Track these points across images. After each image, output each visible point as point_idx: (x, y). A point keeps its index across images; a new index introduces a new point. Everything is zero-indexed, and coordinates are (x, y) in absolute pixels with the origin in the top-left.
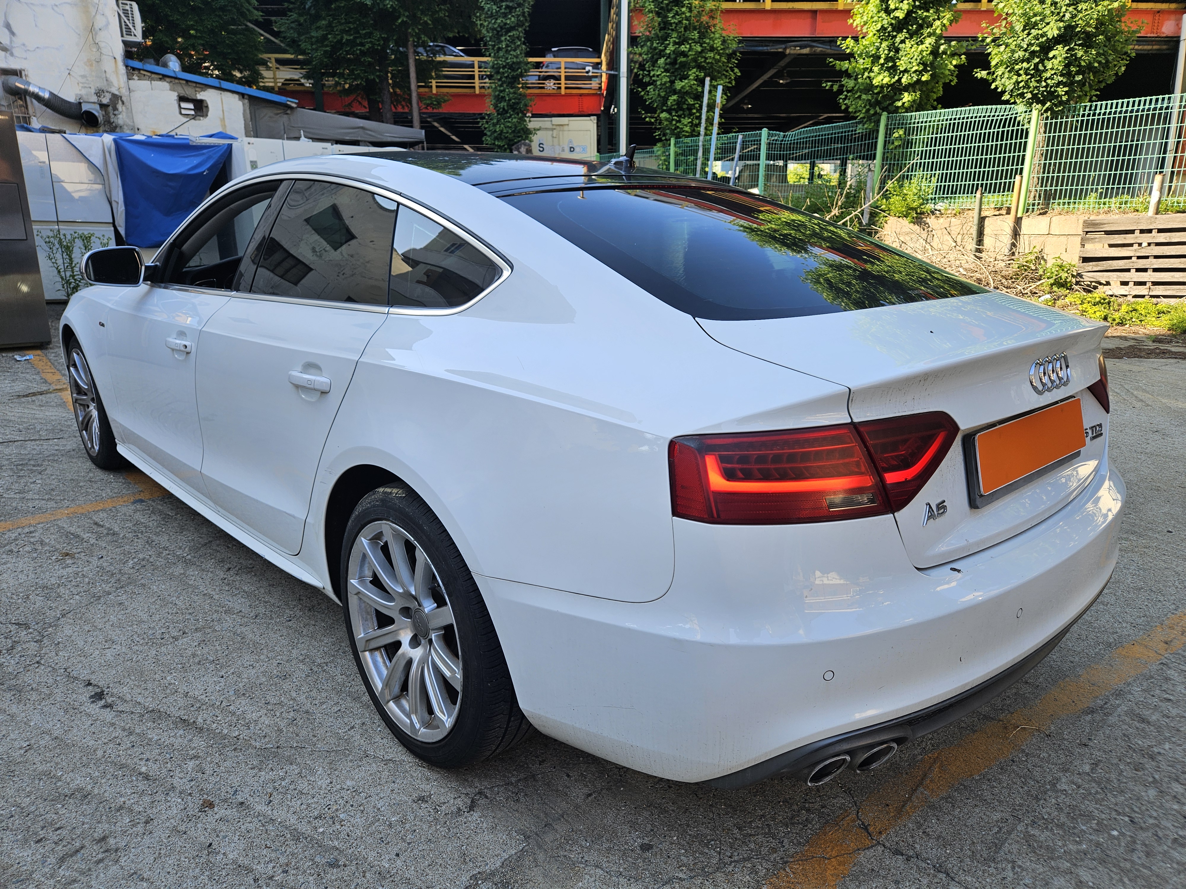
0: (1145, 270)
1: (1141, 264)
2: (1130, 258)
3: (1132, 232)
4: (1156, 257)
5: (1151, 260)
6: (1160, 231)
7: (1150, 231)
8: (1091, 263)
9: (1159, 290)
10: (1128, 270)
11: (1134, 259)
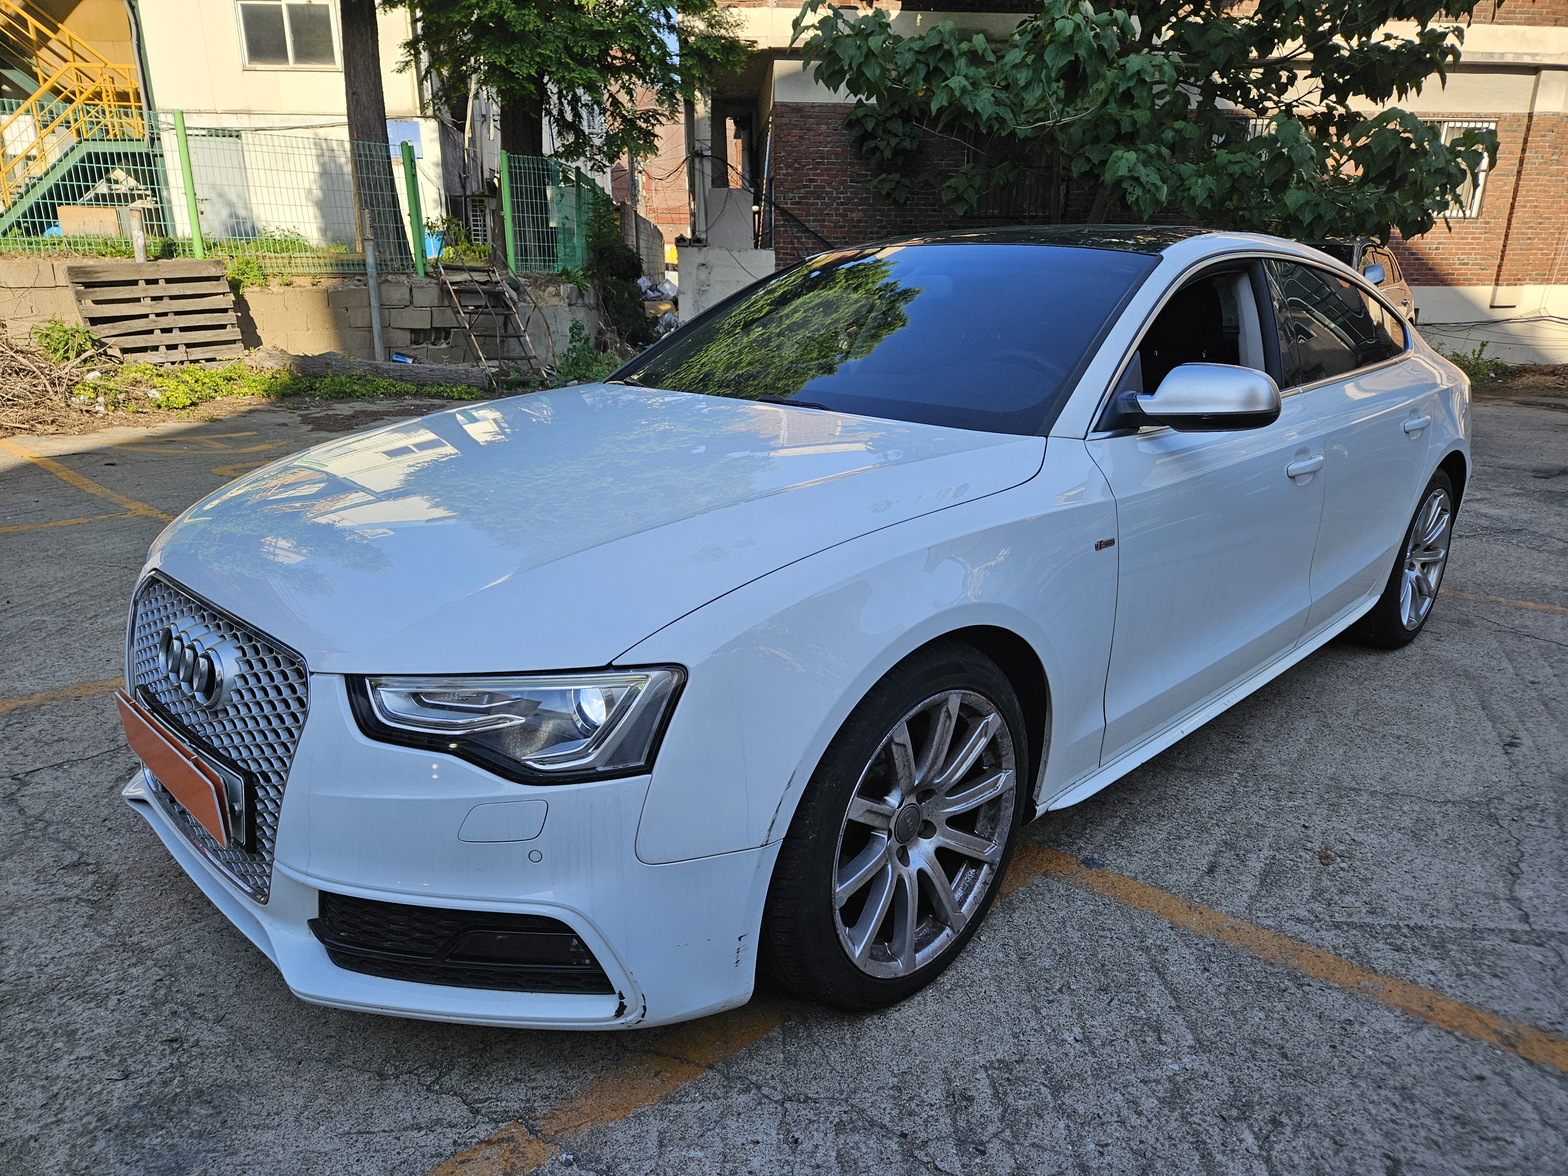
0: (169, 330)
1: (164, 322)
2: (146, 316)
3: (135, 283)
4: (177, 313)
5: (171, 317)
6: (168, 281)
7: (155, 282)
8: (105, 326)
9: (197, 353)
10: (151, 332)
11: (152, 317)
